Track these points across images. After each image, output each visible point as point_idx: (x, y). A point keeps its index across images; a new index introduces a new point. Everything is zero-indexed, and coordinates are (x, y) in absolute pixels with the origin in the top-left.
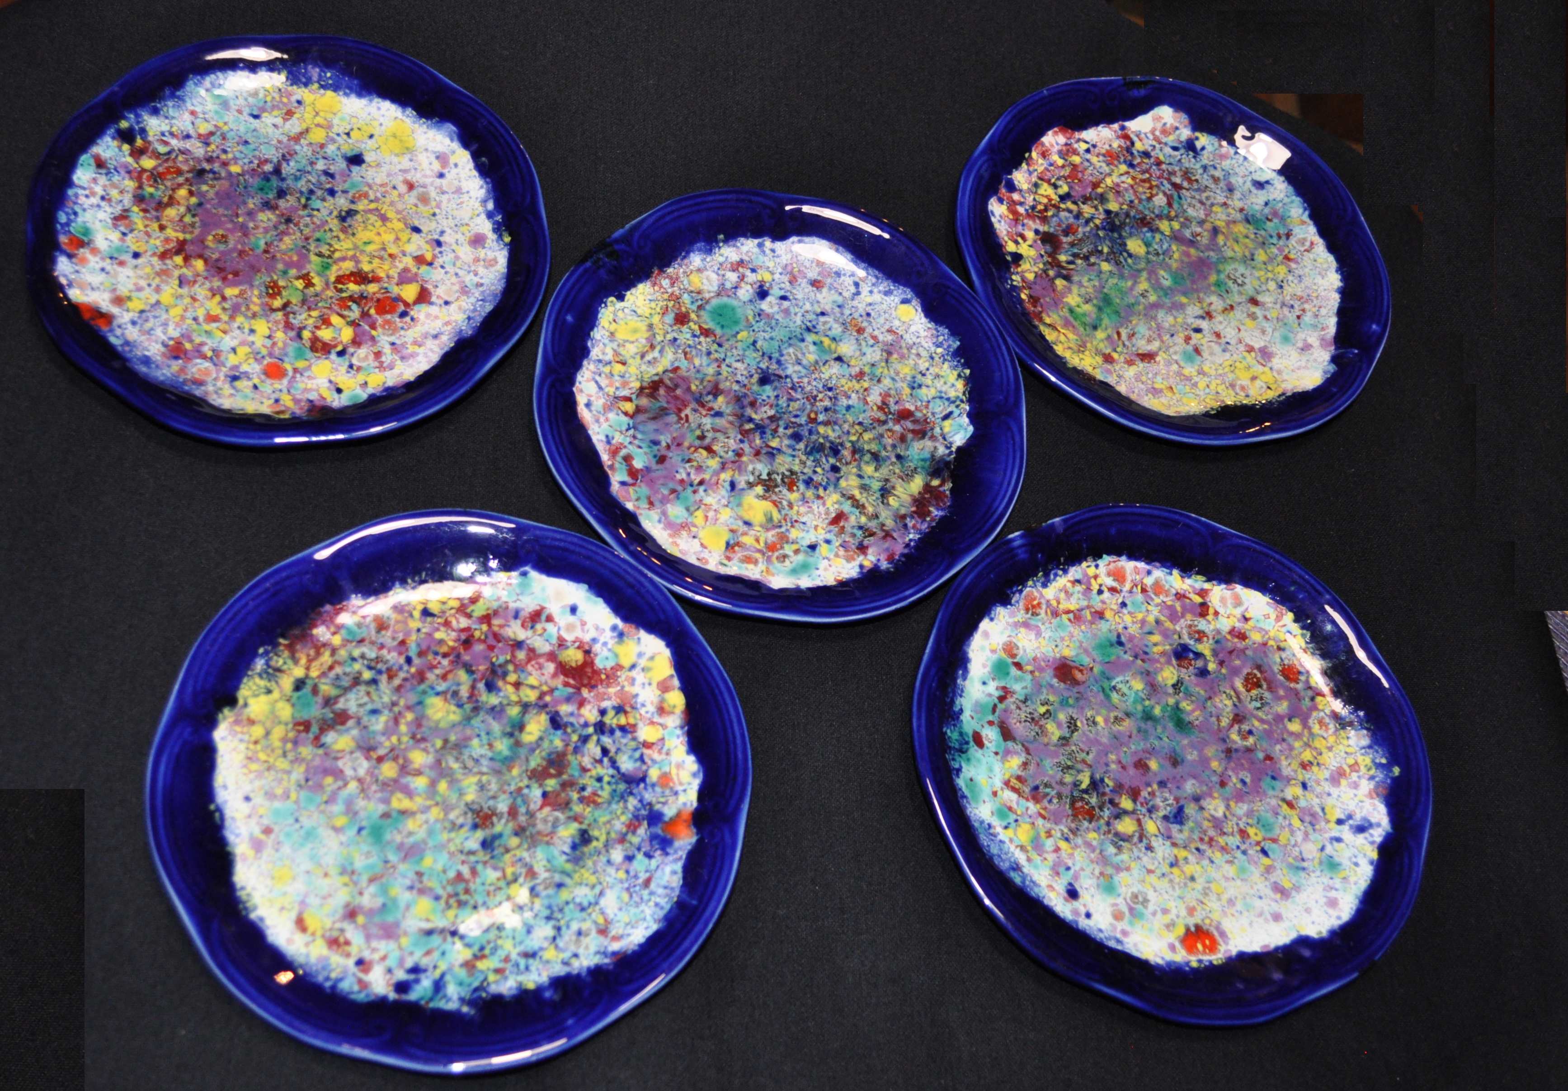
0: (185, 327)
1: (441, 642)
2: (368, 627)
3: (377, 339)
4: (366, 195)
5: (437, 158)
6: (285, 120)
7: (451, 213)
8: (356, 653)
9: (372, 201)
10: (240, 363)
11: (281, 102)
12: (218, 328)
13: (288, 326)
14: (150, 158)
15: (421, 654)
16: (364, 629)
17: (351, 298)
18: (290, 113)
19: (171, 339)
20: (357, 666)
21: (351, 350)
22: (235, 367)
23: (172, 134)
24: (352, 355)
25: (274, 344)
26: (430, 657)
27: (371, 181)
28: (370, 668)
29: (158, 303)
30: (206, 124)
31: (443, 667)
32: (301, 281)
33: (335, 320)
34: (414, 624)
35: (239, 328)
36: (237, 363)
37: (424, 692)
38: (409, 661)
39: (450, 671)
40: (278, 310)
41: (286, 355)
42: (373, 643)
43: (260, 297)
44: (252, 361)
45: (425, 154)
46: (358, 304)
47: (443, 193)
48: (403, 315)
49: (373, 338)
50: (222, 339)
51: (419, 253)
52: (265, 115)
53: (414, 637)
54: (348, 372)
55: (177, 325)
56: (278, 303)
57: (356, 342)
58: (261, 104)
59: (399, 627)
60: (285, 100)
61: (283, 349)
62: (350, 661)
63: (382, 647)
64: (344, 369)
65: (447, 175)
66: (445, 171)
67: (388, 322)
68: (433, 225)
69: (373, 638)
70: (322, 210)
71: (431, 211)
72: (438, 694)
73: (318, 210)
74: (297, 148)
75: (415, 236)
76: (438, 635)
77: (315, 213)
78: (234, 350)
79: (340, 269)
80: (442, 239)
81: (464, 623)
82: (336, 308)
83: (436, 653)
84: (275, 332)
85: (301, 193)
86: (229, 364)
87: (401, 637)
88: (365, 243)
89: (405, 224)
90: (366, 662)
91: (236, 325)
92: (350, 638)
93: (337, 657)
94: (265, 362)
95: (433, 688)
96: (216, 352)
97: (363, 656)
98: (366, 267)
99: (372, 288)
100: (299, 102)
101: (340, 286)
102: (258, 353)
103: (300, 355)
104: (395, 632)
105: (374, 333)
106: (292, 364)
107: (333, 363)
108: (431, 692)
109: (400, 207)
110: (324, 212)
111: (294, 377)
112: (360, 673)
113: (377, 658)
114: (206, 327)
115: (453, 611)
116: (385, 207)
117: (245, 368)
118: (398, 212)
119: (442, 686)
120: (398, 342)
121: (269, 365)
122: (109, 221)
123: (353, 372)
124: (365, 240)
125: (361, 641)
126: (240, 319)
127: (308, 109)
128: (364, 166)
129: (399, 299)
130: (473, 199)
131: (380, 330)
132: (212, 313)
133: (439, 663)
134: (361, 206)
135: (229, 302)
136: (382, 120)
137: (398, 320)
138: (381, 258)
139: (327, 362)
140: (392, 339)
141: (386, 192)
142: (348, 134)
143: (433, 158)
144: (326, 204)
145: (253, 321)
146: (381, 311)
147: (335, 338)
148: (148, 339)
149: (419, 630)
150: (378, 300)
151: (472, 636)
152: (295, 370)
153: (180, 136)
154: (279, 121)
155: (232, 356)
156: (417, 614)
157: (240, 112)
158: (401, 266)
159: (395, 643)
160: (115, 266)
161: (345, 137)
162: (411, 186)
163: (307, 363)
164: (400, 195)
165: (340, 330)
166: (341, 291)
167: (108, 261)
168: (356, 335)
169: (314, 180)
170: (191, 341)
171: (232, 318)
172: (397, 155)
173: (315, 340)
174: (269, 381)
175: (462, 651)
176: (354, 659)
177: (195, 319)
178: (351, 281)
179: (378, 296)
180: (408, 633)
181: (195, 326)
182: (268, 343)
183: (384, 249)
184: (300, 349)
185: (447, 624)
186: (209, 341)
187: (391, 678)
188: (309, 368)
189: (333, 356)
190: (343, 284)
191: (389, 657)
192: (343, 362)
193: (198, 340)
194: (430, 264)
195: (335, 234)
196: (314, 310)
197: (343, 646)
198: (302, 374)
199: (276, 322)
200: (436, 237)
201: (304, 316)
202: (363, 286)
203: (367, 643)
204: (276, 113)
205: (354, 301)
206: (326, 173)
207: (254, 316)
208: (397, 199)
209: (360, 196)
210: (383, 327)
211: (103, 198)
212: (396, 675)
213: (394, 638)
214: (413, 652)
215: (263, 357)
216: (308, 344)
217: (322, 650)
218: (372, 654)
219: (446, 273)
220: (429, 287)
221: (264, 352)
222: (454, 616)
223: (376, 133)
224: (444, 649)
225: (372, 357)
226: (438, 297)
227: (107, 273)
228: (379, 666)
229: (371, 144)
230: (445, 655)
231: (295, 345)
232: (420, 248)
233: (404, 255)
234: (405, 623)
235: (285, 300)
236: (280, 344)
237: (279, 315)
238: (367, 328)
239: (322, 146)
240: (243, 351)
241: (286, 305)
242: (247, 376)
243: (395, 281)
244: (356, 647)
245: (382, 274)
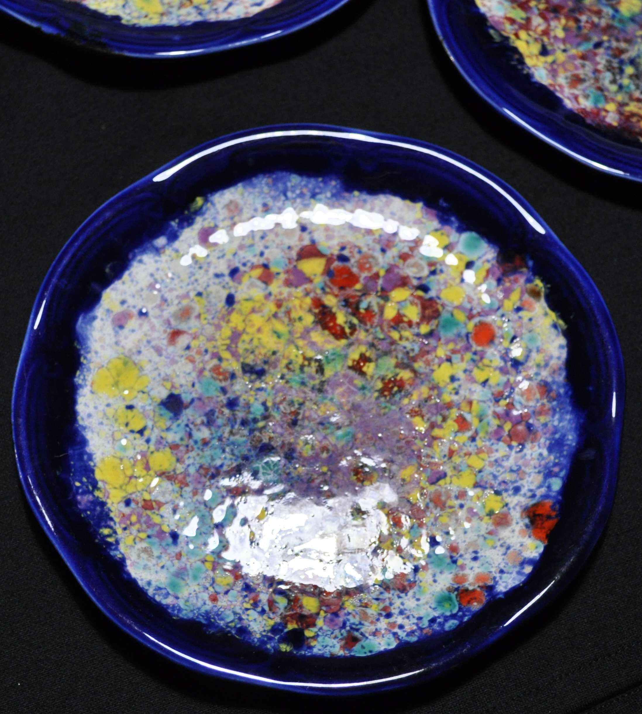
0: (488, 443)
1: (565, 29)
2: (584, 90)
3: (387, 267)
4: (216, 369)
5: (121, 327)
6: (160, 505)
7: (187, 281)
8: (614, 88)
9: (220, 359)
10: (496, 369)
11: (139, 521)
12: (470, 412)
13: (424, 352)
14: (301, 607)
15: (587, 39)
16: (588, 92)
17: (356, 312)
18: (148, 505)
19: (510, 447)
20: (626, 81)
21: (415, 282)
22: (503, 371)
23: (255, 604)
24: (419, 279)
25: (454, 352)
26: (585, 31)
27: (194, 374)
28: (622, 71)
29: (476, 485)
30: (218, 580)
31: (589, 17)
32: (365, 369)
33: (390, 313)
34: (561, 57)
35: (457, 393)
36: (497, 372)
37: (621, 21)
38: (598, 45)
39: (590, 10)
40: (414, 371)
41: (459, 335)
42: (597, 80)
43: (408, 395)
44: (486, 361)
45: (123, 342)
46: (358, 303)
47: (164, 300)
48: (343, 258)
49: (389, 271)
50: (479, 402)
51: (259, 283)
52: (166, 529)
53: (573, 51)
54: (441, 271)
55: (490, 451)
56: (405, 375)
57: (404, 282)
58: (155, 540)
59: (569, 67)
60: (134, 519)
61: (454, 341)
62: (625, 89)
63: (596, 71)
64: (441, 277)
65: (139, 307)
66: (135, 312)
67: (362, 267)
68: (213, 289)
69: (592, 81)
70: (261, 400)
71: (197, 299)
72: (617, 11)
73: (264, 404)
74: (192, 470)
75: (238, 297)
76: (561, 34)
77: (269, 404)
78: (485, 383)
79: (326, 341)
80: (226, 272)
81: (537, 21)
82: (376, 320)
83: (579, 28)
84: (440, 358)
85: (251, 431)
86: (504, 379)
87: (578, 62)
88: (279, 336)
89: (230, 313)
90: (618, 77)
91: (455, 398)
92: (602, 99)
93: (626, 100)
94: (479, 348)
95: (613, 17)
96: (497, 398)
97: (614, 82)
98: (309, 319)
99: (330, 301)
100: (128, 503)
101: (347, 330)
102: (473, 360)
103: (452, 322)
104: (576, 68)
105: (382, 273)
106: (466, 324)
107: (440, 290)
108: (618, 16)
109: (210, 330)
110: (262, 396)
111: (479, 314)
112: (631, 77)
113: (608, 70)
114: (475, 423)
115: (531, 33)
116: (219, 343)
117: (498, 362)
118: (218, 327)
119: (608, 11)
120: (378, 247)
121: (479, 342)
122: (411, 593)
123: (439, 267)
124: (275, 338)
125: (601, 89)
126: (447, 398)
127: (130, 489)
128: (176, 392)
129: (328, 272)
130: (159, 265)
131: (375, 270)
132: (456, 427)
133: (587, 22)
134: (235, 366)
135: (433, 419)
136: (101, 408)
137: (353, 261)
138: (288, 312)
139: (442, 296)
140: (378, 254)
141: (199, 352)
142: (141, 432)
143: (126, 331)
144: (252, 400)
145: (442, 385)
146: (353, 279)
147: (412, 303)
148: (526, 465)
149: (564, 51)
150: (342, 288)
151: (547, 9)
152: (470, 317)
153: (253, 595)
154: (166, 510)
155: (492, 382)
156: (550, 59)
157: (179, 556)
158: (286, 291)
159: (587, 63)
160: (462, 552)
161: (147, 433)
162: (175, 334)
163: (456, 312)
164: (195, 337)
165: (399, 303)
166: (353, 328)
167: (460, 562)
168: (395, 287)
169: (228, 429)
170: (500, 427)
171: (449, 406)
172: (141, 369)
173: (425, 318)
174: (498, 333)
175: (566, 10)
176: (621, 87)
177: (473, 439)
178: (336, 325)
179: (336, 291)
180: (573, 58)
181: (481, 434)
182: (456, 358)
183: (275, 315)
184: (444, 327)
185: (546, 33)
186: (490, 412)
187: (622, 51)
188: (460, 307)
189: (432, 293)
190: (343, 329)
191: (603, 62)
192: (434, 282)
193: (495, 422)
194: (266, 266)
195: (285, 371)
196: (390, 337)
197: (613, 100)
198: (471, 310)
199: (428, 363)
200: (227, 279)
201: (404, 343)
202: (334, 310)
203: (599, 85)
204: (156, 519)
205: (357, 308)
206: (210, 422)
207: (434, 387)
208: (202, 338)
209: (220, 374)
210: (370, 269)
211: (389, 615)
212: (617, 49)
213: (583, 66)
214: (589, 46)
215: (475, 353)
216: (434, 322)
217: (627, 114)
218: (608, 76)
219: (266, 247)
220: (294, 254)
221: (468, 356)
222: (535, 31)
223: (122, 405)
224: (572, 24)
225: (410, 261)
226: (301, 239)
227: (476, 552)
228: (615, 64)
229: (140, 402)
230: (577, 21)
231: (442, 333)
232: (252, 285)
233: (270, 294)
234: (563, 64)
235: (398, 370)
236: (451, 346)
237: (419, 365)
238: (380, 282)
239: (174, 447)
240: (480, 375)
241: (400, 365)
242: (505, 356)
243: (308, 286)
244: (608, 90)
245: (308, 301)
